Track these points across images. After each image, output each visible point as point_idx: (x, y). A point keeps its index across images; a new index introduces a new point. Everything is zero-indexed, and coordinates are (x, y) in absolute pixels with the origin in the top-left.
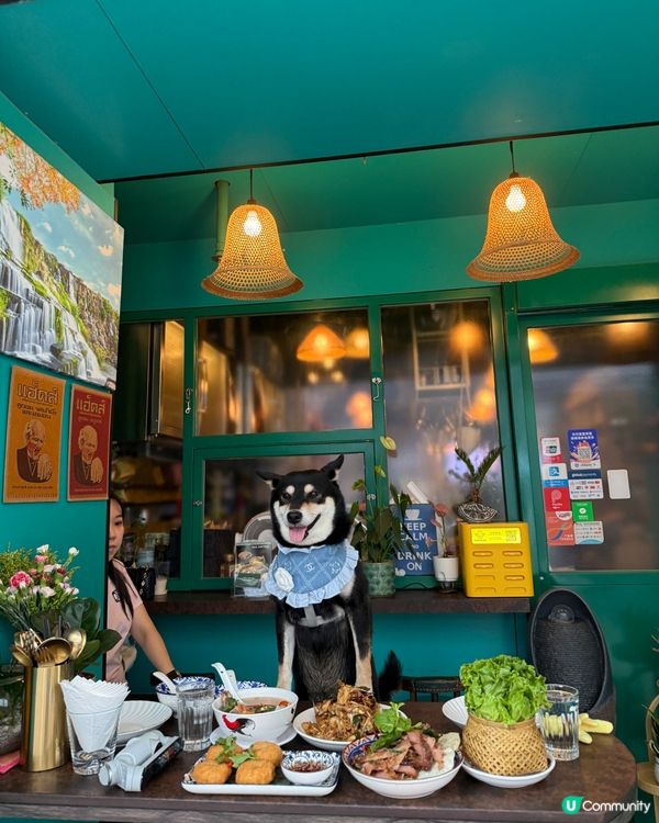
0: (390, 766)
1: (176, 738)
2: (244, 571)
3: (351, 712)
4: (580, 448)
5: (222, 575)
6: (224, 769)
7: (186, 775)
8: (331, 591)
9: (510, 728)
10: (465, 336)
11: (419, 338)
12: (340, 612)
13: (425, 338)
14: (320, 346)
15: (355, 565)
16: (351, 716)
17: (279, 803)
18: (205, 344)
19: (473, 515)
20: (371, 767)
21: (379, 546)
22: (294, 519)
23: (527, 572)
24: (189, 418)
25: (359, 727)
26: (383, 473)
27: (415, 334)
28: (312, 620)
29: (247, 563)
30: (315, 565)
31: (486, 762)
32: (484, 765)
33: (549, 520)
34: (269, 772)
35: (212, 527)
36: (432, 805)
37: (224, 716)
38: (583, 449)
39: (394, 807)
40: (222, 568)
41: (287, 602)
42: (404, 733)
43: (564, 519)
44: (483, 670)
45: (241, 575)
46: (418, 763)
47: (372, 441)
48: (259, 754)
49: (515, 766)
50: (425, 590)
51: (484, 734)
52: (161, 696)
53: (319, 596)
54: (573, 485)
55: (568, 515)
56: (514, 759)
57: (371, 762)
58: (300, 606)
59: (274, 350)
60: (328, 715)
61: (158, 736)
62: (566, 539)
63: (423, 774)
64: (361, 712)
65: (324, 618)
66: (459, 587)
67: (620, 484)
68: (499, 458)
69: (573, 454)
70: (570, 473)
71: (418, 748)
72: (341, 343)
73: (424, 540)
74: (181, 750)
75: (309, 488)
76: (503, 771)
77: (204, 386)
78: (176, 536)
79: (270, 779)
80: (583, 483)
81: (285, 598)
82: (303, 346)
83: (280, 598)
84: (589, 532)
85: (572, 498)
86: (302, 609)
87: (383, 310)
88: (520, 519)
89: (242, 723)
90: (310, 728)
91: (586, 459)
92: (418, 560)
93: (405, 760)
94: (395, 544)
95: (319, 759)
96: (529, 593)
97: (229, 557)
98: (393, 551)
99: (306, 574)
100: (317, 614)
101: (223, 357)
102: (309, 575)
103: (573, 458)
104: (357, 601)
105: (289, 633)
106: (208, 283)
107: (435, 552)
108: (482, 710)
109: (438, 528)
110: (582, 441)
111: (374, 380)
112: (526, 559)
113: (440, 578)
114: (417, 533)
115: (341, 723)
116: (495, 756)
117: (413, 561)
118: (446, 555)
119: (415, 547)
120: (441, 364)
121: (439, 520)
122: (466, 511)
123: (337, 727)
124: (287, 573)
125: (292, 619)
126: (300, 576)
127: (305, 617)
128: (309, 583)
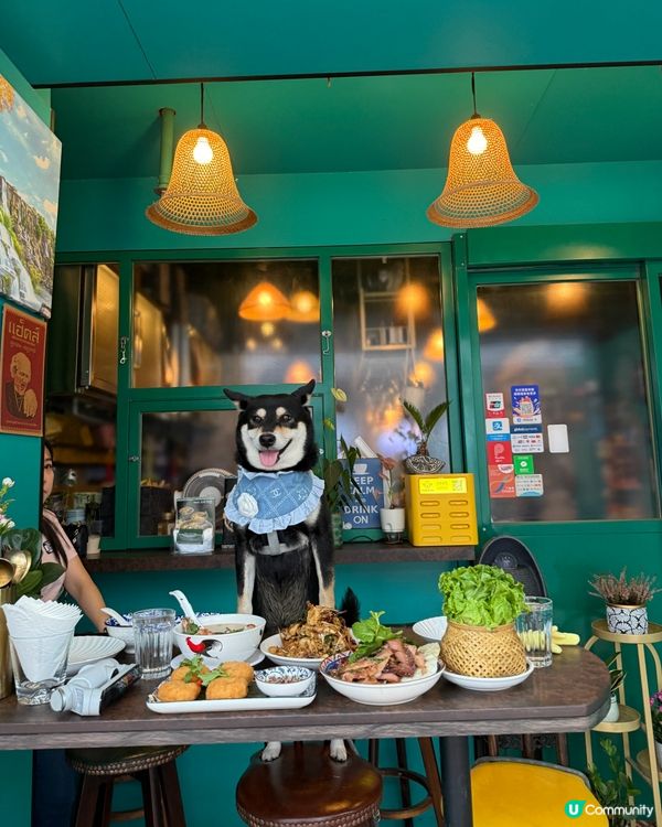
0: (371, 674)
1: (133, 665)
2: (185, 527)
3: (322, 632)
4: (523, 403)
5: (160, 534)
6: (193, 687)
7: (150, 696)
8: (296, 518)
9: (494, 631)
10: (412, 298)
11: (366, 298)
12: (304, 540)
13: (371, 298)
14: (263, 302)
15: (321, 493)
16: (322, 636)
17: (255, 717)
18: (139, 296)
19: (420, 467)
20: (353, 676)
22: (267, 442)
23: (472, 521)
24: (124, 370)
25: (331, 646)
26: (332, 426)
27: (362, 294)
28: (275, 547)
29: (189, 519)
30: (281, 491)
31: (469, 666)
32: (466, 669)
33: (492, 473)
34: (243, 687)
35: (149, 484)
36: (416, 708)
37: (188, 639)
38: (526, 405)
39: (378, 713)
40: (160, 527)
41: (250, 528)
42: (384, 642)
43: (506, 472)
44: (464, 576)
45: (182, 531)
46: (398, 671)
47: (321, 396)
48: (229, 672)
49: (497, 668)
50: (371, 542)
51: (466, 639)
52: (111, 630)
53: (284, 523)
54: (515, 439)
55: (510, 468)
56: (496, 661)
57: (352, 671)
58: (265, 532)
59: (212, 313)
60: (297, 637)
61: (115, 664)
62: (507, 491)
63: (404, 679)
64: (333, 632)
65: (288, 546)
66: (405, 538)
67: (559, 438)
68: (445, 414)
69: (516, 409)
70: (513, 428)
71: (401, 656)
72: (284, 300)
73: (371, 494)
74: (139, 678)
76: (485, 674)
77: (139, 344)
78: (110, 495)
79: (244, 693)
80: (525, 437)
81: (248, 525)
82: (247, 302)
83: (242, 525)
84: (530, 485)
85: (514, 451)
86: (265, 535)
87: (333, 262)
88: (465, 471)
89: (208, 644)
90: (277, 651)
91: (529, 414)
92: (365, 513)
93: (386, 668)
94: (343, 497)
95: (294, 673)
96: (475, 542)
97: (168, 515)
98: (341, 504)
99: (271, 500)
100: (281, 542)
101: (159, 314)
102: (275, 501)
103: (515, 413)
104: (321, 529)
105: (249, 564)
106: (153, 213)
107: (381, 505)
108: (465, 615)
109: (385, 482)
110: (524, 396)
111: (323, 333)
112: (471, 508)
113: (387, 529)
114: (364, 487)
115: (313, 643)
116: (477, 660)
117: (360, 515)
118: (393, 507)
119: (363, 500)
120: (388, 325)
121: (387, 473)
122: (414, 463)
123: (308, 647)
124: (251, 498)
125: (253, 549)
126: (265, 502)
127: (267, 544)
128: (274, 509)
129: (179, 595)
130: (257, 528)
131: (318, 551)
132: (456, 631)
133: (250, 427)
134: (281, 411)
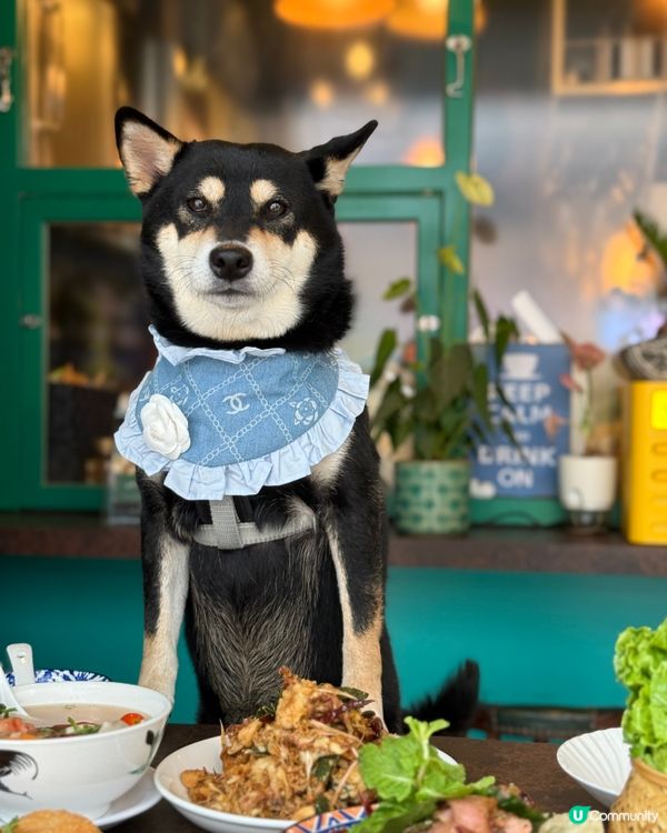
3: (310, 747)
12: (304, 518)
15: (356, 409)
16: (308, 758)
19: (660, 365)
21: (436, 426)
25: (329, 786)
28: (224, 531)
41: (169, 483)
42: (442, 804)
47: (439, 194)
50: (537, 527)
53: (253, 477)
58: (203, 498)
64: (337, 749)
65: (260, 527)
66: (612, 524)
73: (541, 422)
81: (164, 474)
83: (150, 473)
86: (205, 504)
90: (201, 783)
92: (526, 466)
98: (468, 440)
100: (243, 521)
102: (232, 425)
105: (173, 567)
107: (562, 446)
109: (575, 396)
111: (451, 45)
113: (572, 500)
114: (528, 407)
115: (280, 774)
118: (591, 452)
119: (521, 436)
120: (617, 31)
121: (580, 377)
122: (648, 356)
123: (268, 783)
124: (175, 411)
125: (178, 528)
126: (208, 425)
127: (211, 523)
128: (230, 443)
130: (188, 484)
131: (342, 547)
132: (651, 791)
133: (183, 231)
134: (262, 191)
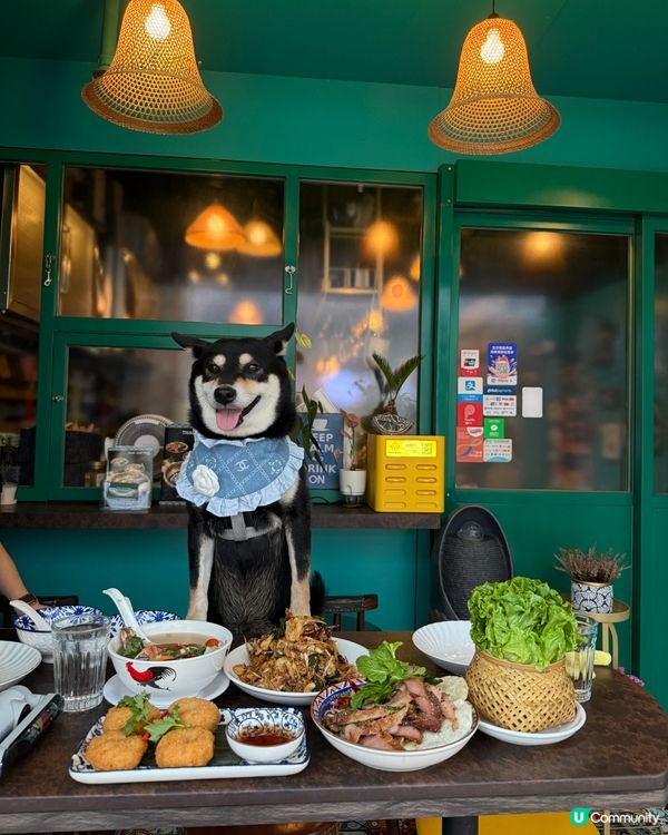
0: (384, 728)
1: (51, 696)
2: (117, 480)
3: (306, 651)
4: (499, 362)
5: (87, 485)
6: (137, 745)
7: (75, 757)
8: (268, 496)
10: (381, 238)
11: (331, 233)
12: (276, 522)
13: (337, 233)
14: (214, 228)
15: (299, 465)
16: (306, 657)
17: (226, 792)
18: (70, 210)
19: (387, 427)
20: (359, 731)
22: (224, 398)
23: (439, 487)
24: (48, 293)
25: (318, 670)
27: (328, 229)
28: (240, 532)
29: (122, 471)
30: (249, 462)
31: (509, 715)
32: (504, 719)
33: (460, 435)
34: (207, 744)
35: (76, 428)
36: (446, 778)
37: (129, 665)
38: (502, 364)
39: (396, 785)
40: (87, 476)
41: (209, 509)
42: (402, 683)
43: (475, 435)
44: (506, 596)
45: (113, 485)
46: (424, 722)
48: (188, 717)
49: (545, 719)
50: (327, 504)
52: (22, 634)
53: (253, 502)
54: (488, 400)
55: (480, 431)
56: (545, 711)
57: (358, 724)
58: (228, 515)
59: (152, 238)
60: (269, 655)
61: (22, 695)
62: (474, 456)
63: (429, 737)
64: (319, 651)
65: (257, 529)
66: (366, 502)
67: (533, 402)
68: (416, 370)
69: (491, 369)
70: (486, 388)
71: (423, 703)
72: (237, 226)
73: (329, 452)
74: (60, 712)
75: (245, 359)
76: (530, 727)
77: (67, 265)
78: (29, 437)
79: (210, 755)
80: (498, 399)
81: (206, 505)
82: (196, 225)
83: (198, 505)
84: (498, 450)
85: (485, 413)
86: (229, 518)
87: (302, 184)
88: (432, 433)
89: (157, 673)
90: (246, 672)
91: (505, 374)
93: (404, 720)
95: (278, 721)
96: (440, 509)
97: (97, 465)
99: (236, 474)
100: (247, 525)
101: (91, 232)
102: (241, 476)
103: (490, 372)
105: (206, 549)
106: (90, 94)
107: (340, 466)
108: (507, 649)
109: (346, 440)
110: (501, 355)
111: (287, 269)
112: (439, 474)
113: (346, 491)
114: (323, 444)
115: (294, 666)
116: (521, 708)
117: (316, 474)
118: (353, 468)
119: (322, 459)
120: (353, 266)
121: (348, 430)
122: (380, 422)
123: (287, 671)
124: (210, 472)
125: (212, 531)
126: (228, 477)
127: (231, 528)
128: (240, 485)
129: (115, 594)
130: (218, 509)
131: (293, 536)
132: (491, 667)
133: (206, 380)
